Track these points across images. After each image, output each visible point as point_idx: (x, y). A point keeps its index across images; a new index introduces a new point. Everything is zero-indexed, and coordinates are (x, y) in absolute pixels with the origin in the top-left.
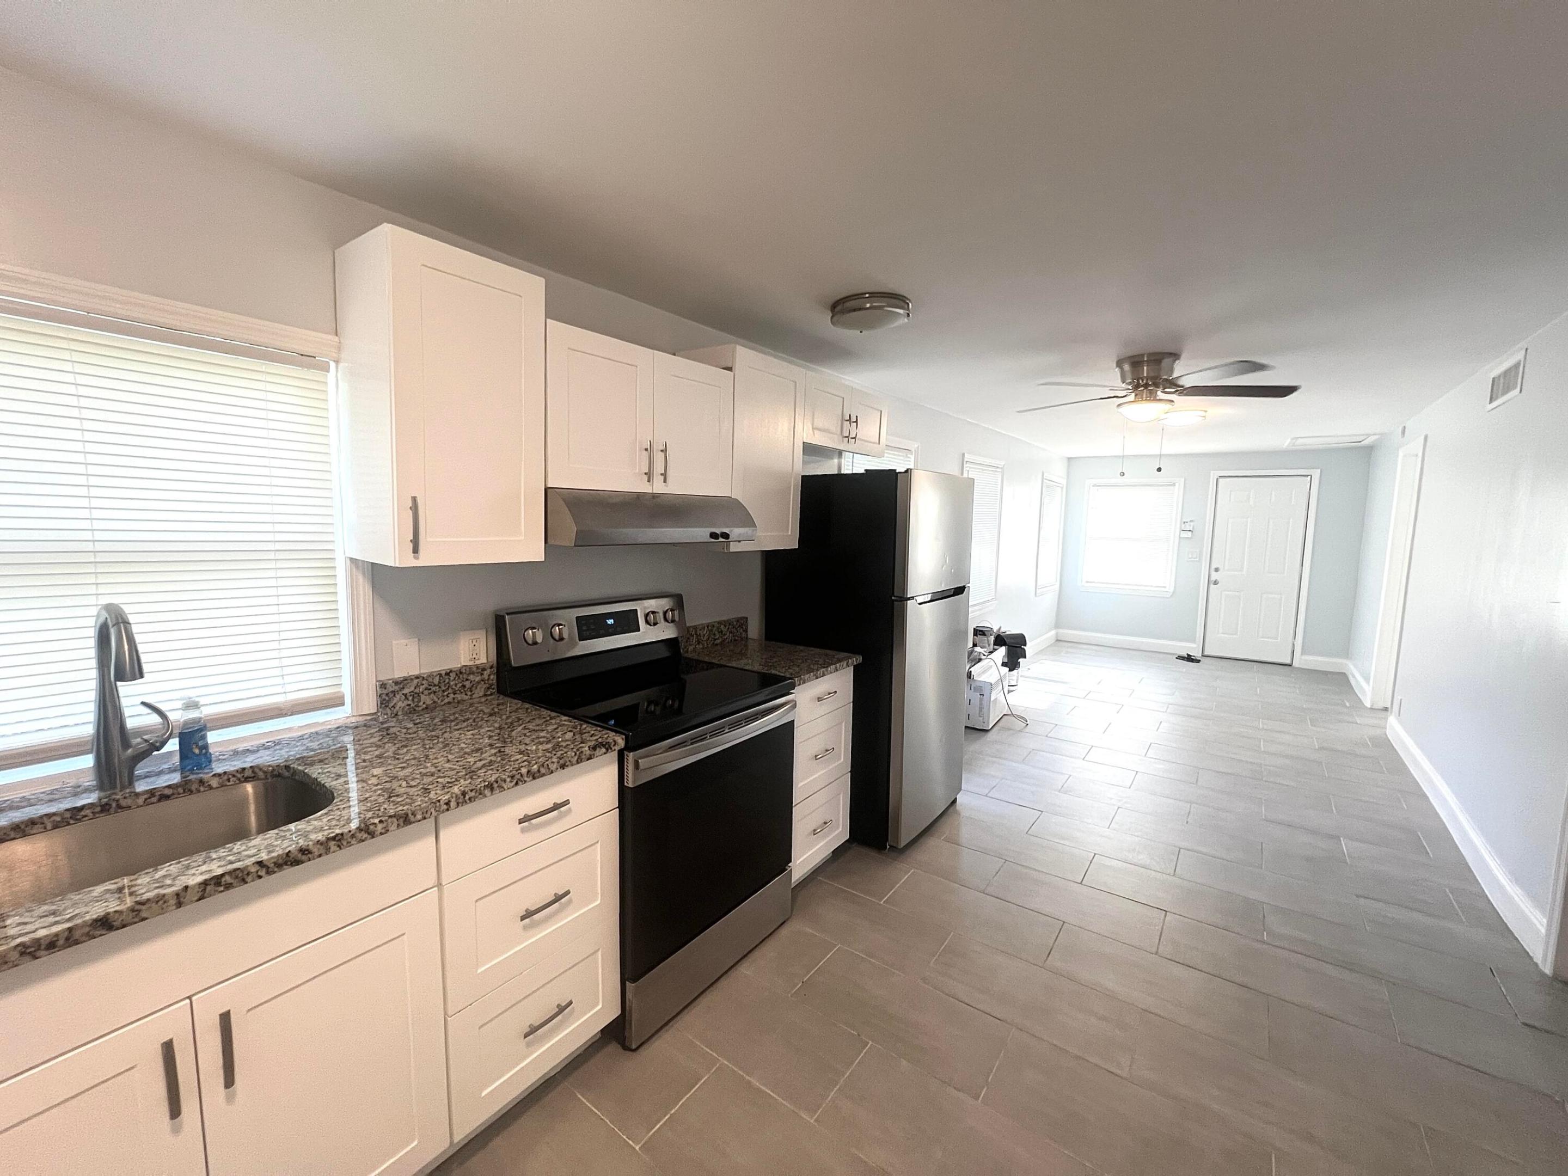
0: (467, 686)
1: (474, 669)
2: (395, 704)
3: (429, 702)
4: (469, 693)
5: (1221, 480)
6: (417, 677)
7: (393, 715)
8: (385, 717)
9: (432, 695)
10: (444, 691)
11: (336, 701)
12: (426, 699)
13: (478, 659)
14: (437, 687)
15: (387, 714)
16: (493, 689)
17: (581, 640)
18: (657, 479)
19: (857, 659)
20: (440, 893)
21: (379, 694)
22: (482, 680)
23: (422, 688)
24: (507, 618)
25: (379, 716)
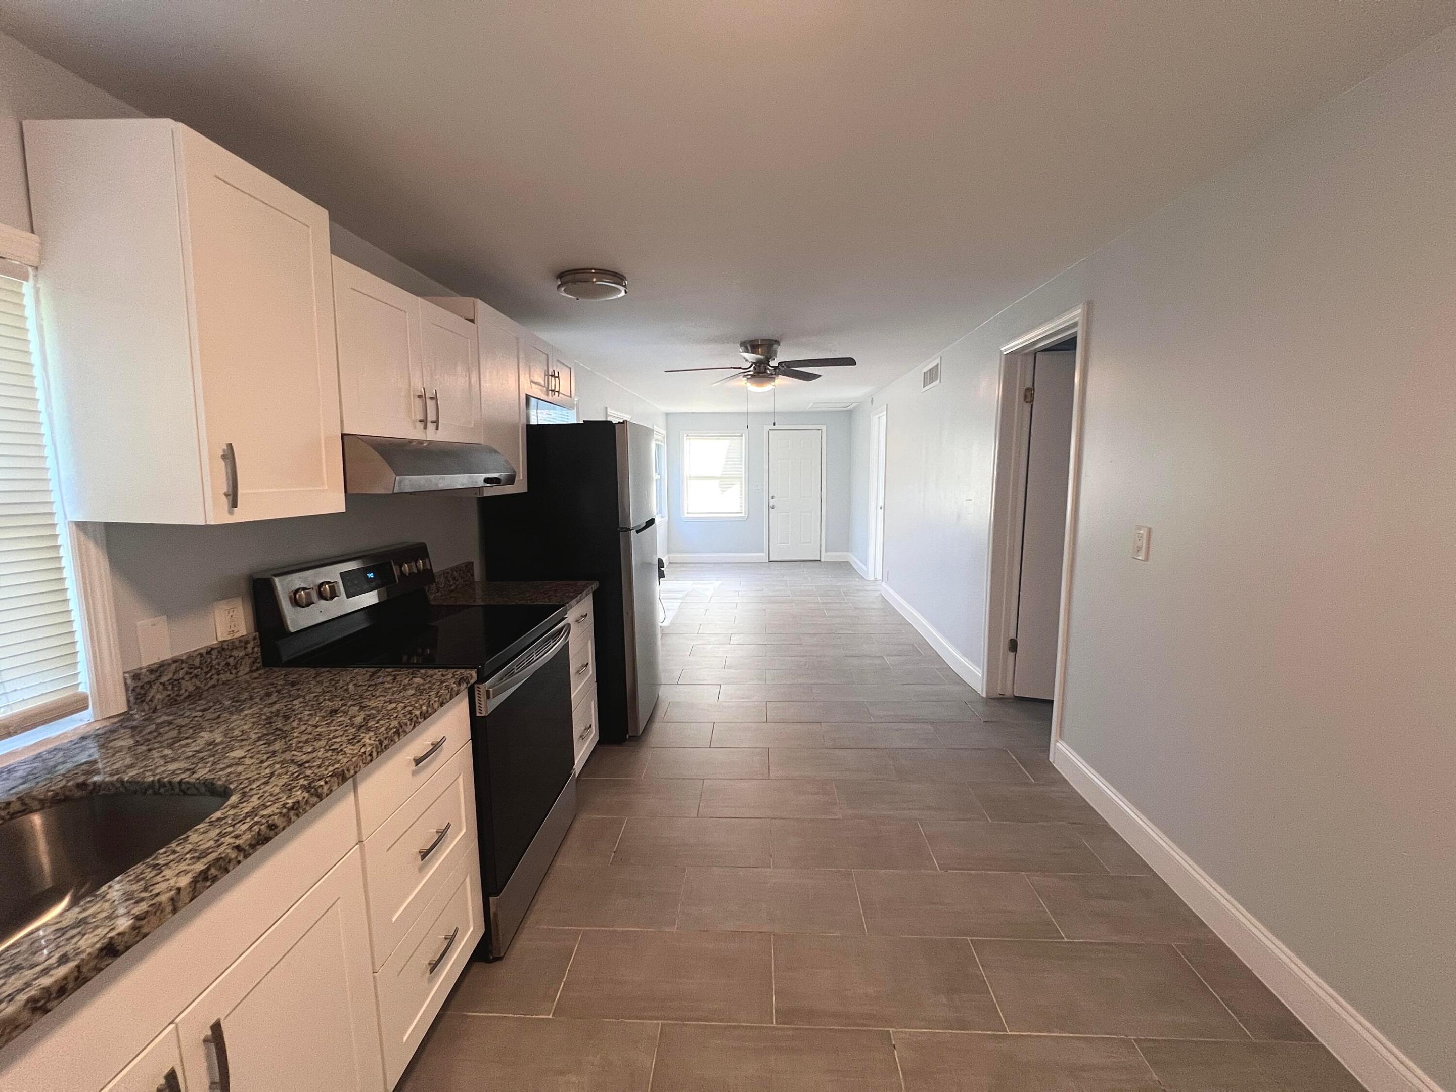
0: (232, 664)
1: (237, 643)
2: (153, 697)
3: (191, 688)
4: (234, 671)
5: (771, 432)
6: (175, 661)
7: (152, 710)
8: (143, 714)
9: (194, 680)
10: (207, 673)
11: (77, 705)
12: (189, 686)
13: (238, 632)
14: (199, 670)
15: (143, 711)
16: (259, 663)
17: (348, 598)
18: (431, 427)
19: (595, 586)
20: (362, 850)
21: (131, 688)
22: (246, 655)
23: (182, 673)
24: (276, 580)
25: (132, 715)
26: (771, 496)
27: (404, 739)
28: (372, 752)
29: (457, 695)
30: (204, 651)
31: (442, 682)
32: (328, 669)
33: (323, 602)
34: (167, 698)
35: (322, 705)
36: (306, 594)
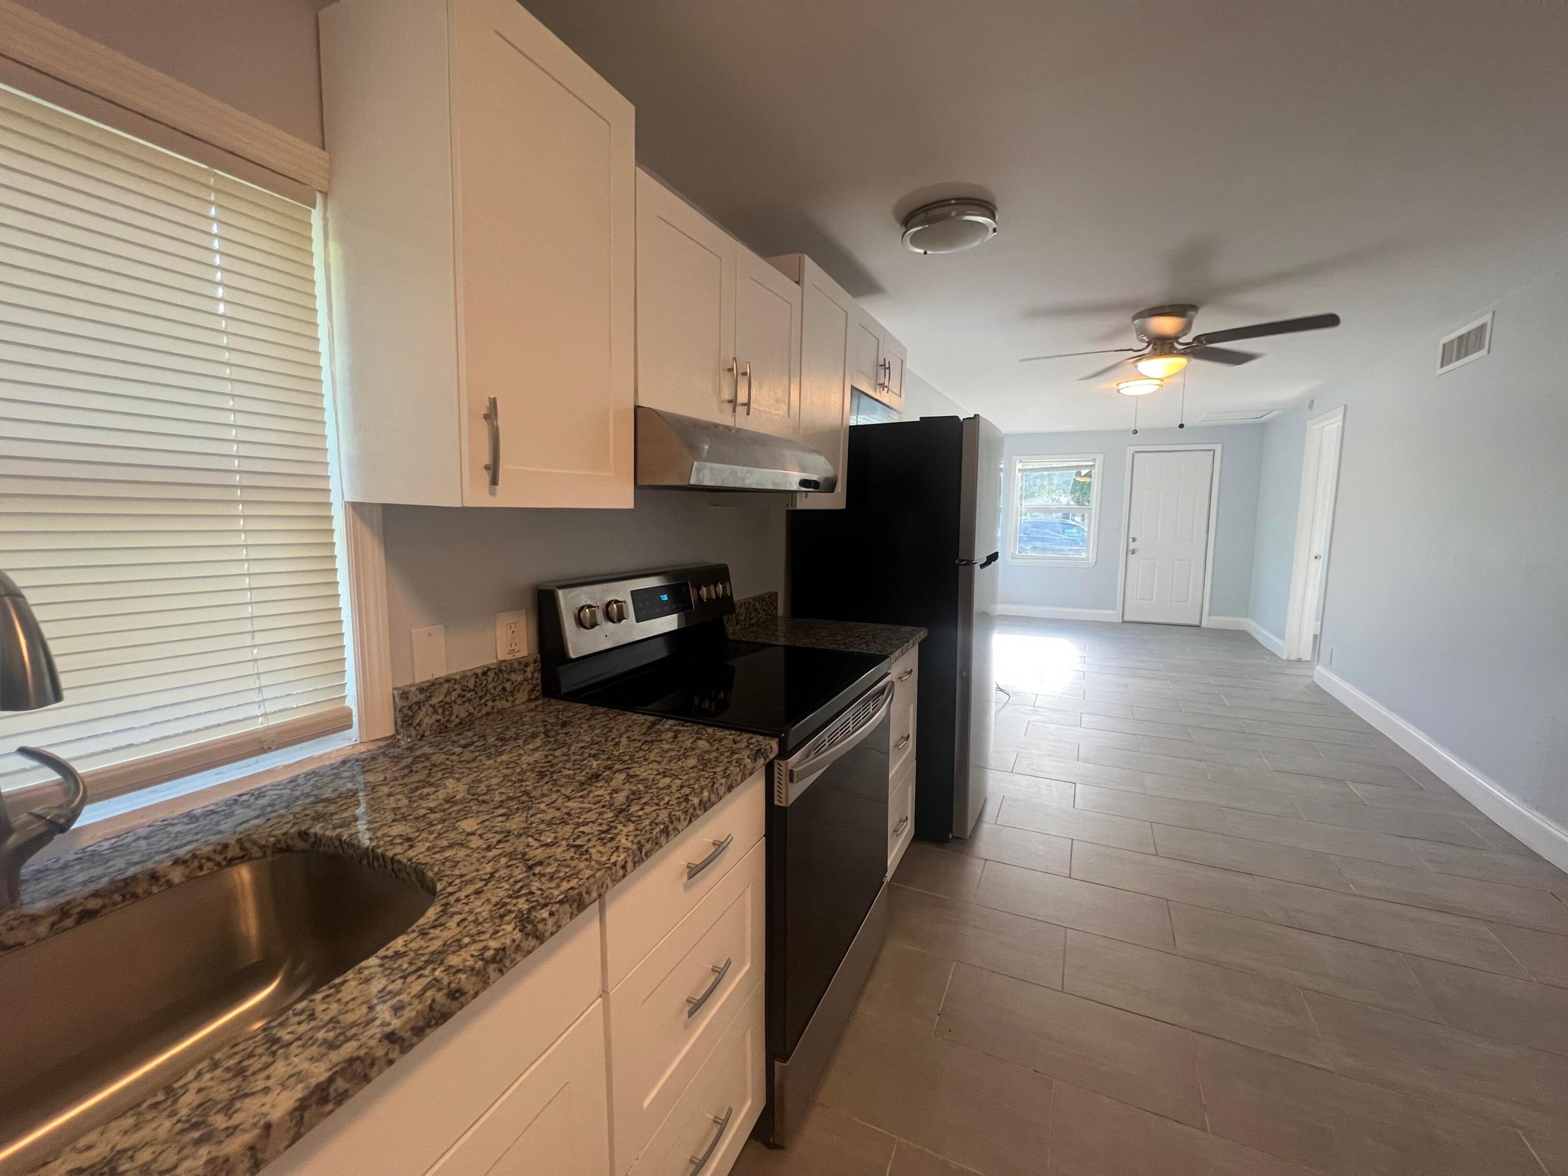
0: (508, 690)
1: (516, 665)
2: (421, 720)
3: (463, 714)
4: (510, 699)
5: (1137, 455)
6: (447, 681)
7: (419, 737)
8: (409, 740)
9: (467, 704)
10: (481, 698)
11: (340, 722)
12: (460, 711)
13: (518, 651)
14: (473, 693)
15: (410, 736)
16: (538, 691)
17: (638, 621)
18: (741, 410)
19: (923, 633)
20: (606, 1004)
21: (399, 708)
22: (525, 680)
23: (454, 695)
24: (560, 593)
25: (398, 740)
26: (1131, 536)
27: (674, 841)
28: (626, 862)
29: (751, 774)
30: (480, 671)
31: (733, 753)
32: (605, 709)
33: (610, 624)
34: (437, 724)
35: (585, 762)
36: (591, 612)
